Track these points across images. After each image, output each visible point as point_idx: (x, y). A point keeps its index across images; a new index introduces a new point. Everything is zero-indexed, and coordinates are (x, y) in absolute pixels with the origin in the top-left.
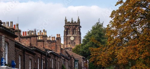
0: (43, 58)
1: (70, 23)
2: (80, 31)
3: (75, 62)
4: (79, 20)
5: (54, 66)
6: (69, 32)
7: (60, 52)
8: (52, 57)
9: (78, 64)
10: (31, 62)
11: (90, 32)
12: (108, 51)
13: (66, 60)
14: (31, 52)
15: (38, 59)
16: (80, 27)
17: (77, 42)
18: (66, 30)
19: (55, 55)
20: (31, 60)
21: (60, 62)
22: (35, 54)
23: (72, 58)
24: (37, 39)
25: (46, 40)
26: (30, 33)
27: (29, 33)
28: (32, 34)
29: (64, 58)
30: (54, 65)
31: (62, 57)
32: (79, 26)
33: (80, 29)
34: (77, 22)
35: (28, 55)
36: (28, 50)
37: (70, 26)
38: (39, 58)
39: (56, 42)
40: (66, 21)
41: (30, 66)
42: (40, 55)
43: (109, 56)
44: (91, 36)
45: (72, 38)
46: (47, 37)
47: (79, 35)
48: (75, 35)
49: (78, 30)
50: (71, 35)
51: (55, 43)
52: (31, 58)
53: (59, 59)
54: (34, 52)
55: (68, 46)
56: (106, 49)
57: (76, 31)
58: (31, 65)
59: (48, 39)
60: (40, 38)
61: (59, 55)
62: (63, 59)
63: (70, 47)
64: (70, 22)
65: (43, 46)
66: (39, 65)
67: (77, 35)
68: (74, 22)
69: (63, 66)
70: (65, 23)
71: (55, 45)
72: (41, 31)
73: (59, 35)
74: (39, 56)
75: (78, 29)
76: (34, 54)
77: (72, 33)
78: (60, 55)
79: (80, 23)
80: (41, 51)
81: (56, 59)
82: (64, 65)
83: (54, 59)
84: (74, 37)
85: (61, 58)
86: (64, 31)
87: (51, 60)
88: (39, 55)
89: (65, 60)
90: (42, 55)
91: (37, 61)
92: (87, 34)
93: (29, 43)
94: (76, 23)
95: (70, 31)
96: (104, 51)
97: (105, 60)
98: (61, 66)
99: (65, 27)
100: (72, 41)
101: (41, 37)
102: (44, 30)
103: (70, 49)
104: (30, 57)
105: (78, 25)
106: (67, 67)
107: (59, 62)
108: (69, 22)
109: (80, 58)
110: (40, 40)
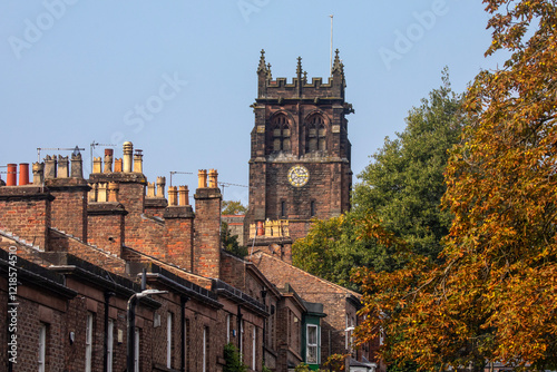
0: (113, 312)
1: (289, 89)
2: (343, 134)
3: (303, 322)
4: (338, 72)
5: (178, 356)
6: (282, 138)
7: (216, 270)
8: (165, 304)
9: (324, 334)
10: (48, 336)
11: (395, 145)
12: (448, 286)
13: (247, 316)
14: (47, 283)
15: (86, 318)
16: (348, 109)
17: (325, 198)
18: (262, 129)
19: (182, 293)
20: (48, 325)
21: (212, 330)
22: (73, 295)
23: (288, 304)
24: (85, 201)
25: (140, 204)
26: (47, 170)
27: (41, 172)
28: (62, 173)
29: (233, 309)
30: (178, 350)
31: (221, 302)
32: (342, 102)
33: (344, 124)
34: (325, 82)
35: (33, 302)
36: (32, 278)
37: (285, 102)
38: (94, 314)
39: (192, 218)
40: (263, 72)
41: (43, 361)
42: (99, 296)
43: (453, 316)
44: (400, 168)
45: (298, 177)
46: (146, 184)
47: (337, 158)
48: (316, 158)
49: (336, 129)
50: (291, 157)
51: (187, 223)
52: (48, 320)
53: (207, 311)
54: (68, 285)
55: (268, 230)
56: (438, 279)
57: (324, 132)
58: (47, 354)
59: (150, 194)
60: (102, 197)
61: (204, 291)
62: (231, 315)
63: (277, 234)
64: (289, 82)
65: (118, 240)
66: (93, 354)
67: (325, 159)
68: (309, 82)
69: (227, 354)
70: (260, 85)
71: (186, 234)
72: (110, 152)
73: (215, 175)
74: (94, 306)
75: (331, 124)
76: (65, 296)
77: (296, 143)
78: (211, 294)
79: (343, 87)
80: (106, 273)
81: (188, 313)
82: (235, 348)
83: (178, 319)
84: (310, 166)
85: (221, 307)
86: (254, 133)
87: (157, 322)
88: (93, 299)
89: (239, 316)
90: (107, 297)
91: (82, 332)
92: (380, 158)
93: (42, 229)
94: (324, 88)
95: (288, 132)
96: (429, 289)
97: (430, 336)
98: (220, 353)
99: (257, 111)
100: (298, 193)
101: (108, 190)
102: (131, 146)
103: (277, 247)
104: (45, 312)
105: (335, 101)
106: (251, 356)
107: (207, 328)
108: (282, 82)
109: (337, 298)
110: (102, 205)
